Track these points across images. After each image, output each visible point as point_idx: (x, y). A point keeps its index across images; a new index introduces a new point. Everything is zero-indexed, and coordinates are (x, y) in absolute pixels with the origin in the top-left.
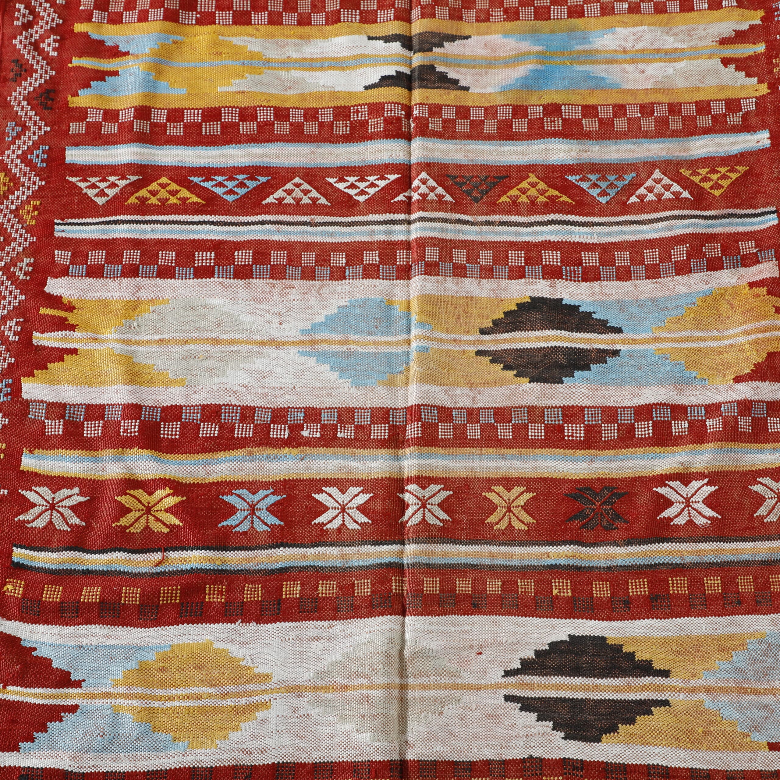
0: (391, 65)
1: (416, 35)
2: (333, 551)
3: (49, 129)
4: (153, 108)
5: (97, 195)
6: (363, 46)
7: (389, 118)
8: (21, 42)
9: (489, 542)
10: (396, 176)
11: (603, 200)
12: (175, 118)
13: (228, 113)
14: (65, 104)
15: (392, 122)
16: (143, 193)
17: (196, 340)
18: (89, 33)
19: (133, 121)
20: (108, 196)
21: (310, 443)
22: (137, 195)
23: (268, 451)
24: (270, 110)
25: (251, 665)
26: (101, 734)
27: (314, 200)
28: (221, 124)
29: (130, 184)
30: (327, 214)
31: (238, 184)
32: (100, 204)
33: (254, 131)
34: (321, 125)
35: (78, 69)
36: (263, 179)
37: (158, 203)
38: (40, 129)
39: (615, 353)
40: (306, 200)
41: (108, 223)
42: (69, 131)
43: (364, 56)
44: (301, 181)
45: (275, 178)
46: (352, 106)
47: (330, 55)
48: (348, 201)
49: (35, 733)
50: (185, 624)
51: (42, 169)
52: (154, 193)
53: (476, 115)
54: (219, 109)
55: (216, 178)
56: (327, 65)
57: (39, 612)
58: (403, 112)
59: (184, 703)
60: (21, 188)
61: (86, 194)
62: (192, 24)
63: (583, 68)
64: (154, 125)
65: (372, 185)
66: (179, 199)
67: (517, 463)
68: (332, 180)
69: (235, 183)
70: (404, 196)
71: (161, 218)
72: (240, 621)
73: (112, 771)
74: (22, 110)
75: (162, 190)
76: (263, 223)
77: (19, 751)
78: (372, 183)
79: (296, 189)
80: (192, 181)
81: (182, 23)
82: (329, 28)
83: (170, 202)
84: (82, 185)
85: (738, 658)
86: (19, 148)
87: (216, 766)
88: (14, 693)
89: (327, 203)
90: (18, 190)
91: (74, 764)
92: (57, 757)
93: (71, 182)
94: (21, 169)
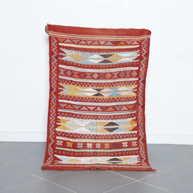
0: (95, 93)
1: (98, 89)
2: (89, 150)
3: (56, 97)
4: (68, 96)
6: (92, 90)
7: (95, 100)
9: (105, 149)
10: (95, 107)
11: (118, 110)
12: (70, 97)
14: (58, 94)
16: (67, 107)
17: (73, 125)
18: (60, 84)
19: (66, 97)
20: (64, 106)
21: (86, 138)
23: (81, 139)
24: (81, 98)
28: (76, 99)
29: (66, 105)
30: (88, 111)
31: (78, 107)
33: (79, 100)
34: (87, 100)
35: (59, 89)
39: (118, 128)
40: (85, 109)
42: (59, 97)
44: (85, 107)
45: (82, 106)
46: (90, 98)
48: (90, 110)
51: (56, 102)
53: (105, 99)
54: (75, 97)
55: (75, 106)
62: (72, 85)
63: (117, 93)
64: (68, 98)
66: (71, 108)
67: (108, 141)
68: (88, 107)
70: (96, 110)
71: (69, 110)
74: (53, 95)
75: (69, 106)
80: (73, 106)
82: (88, 87)
84: (61, 105)
85: (130, 159)
86: (53, 100)
90: (53, 105)
93: (59, 104)
94: (54, 102)
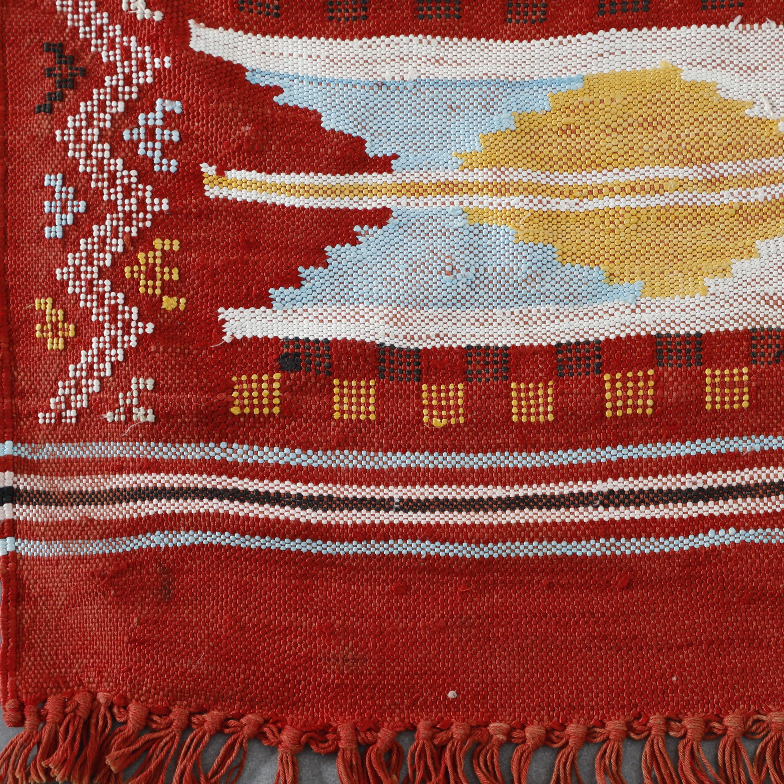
25: (772, 116)
26: (448, 268)
49: (301, 269)
50: (613, 30)
57: (277, 8)
59: (623, 202)
72: (738, 18)
73: (479, 346)
77: (270, 306)
87: (708, 333)
88: (242, 184)
91: (394, 331)
92: (357, 317)
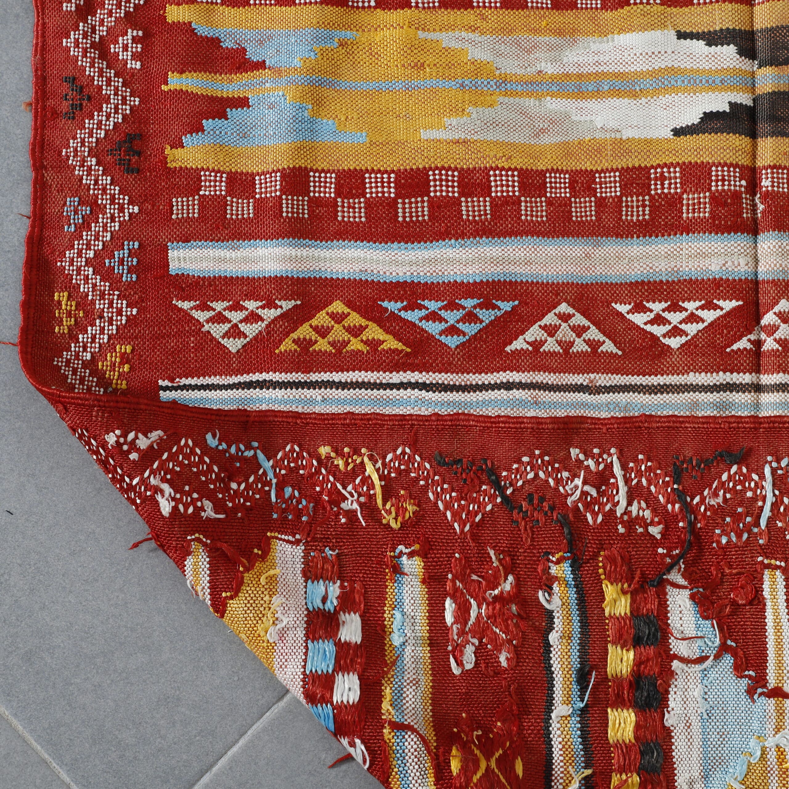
0: (720, 91)
1: (762, 31)
3: (136, 209)
4: (312, 170)
5: (226, 335)
6: (669, 52)
7: (720, 194)
8: (77, 43)
10: (734, 303)
12: (351, 190)
13: (441, 180)
14: (161, 161)
15: (726, 201)
16: (305, 331)
18: (194, 26)
19: (280, 197)
20: (246, 337)
22: (294, 335)
24: (513, 176)
27: (594, 345)
28: (428, 201)
29: (282, 316)
30: (616, 371)
31: (464, 316)
32: (234, 351)
33: (486, 214)
34: (601, 203)
35: (179, 94)
36: (506, 306)
37: (329, 348)
38: (121, 209)
40: (580, 346)
41: (249, 385)
42: (172, 214)
43: (672, 71)
44: (571, 311)
45: (526, 304)
46: (652, 167)
47: (612, 69)
48: (651, 346)
51: (130, 284)
52: (322, 332)
54: (425, 171)
55: (426, 303)
56: (606, 88)
58: (744, 183)
60: (98, 321)
61: (209, 332)
62: (370, 7)
64: (315, 203)
65: (693, 318)
66: (366, 342)
68: (623, 308)
69: (459, 314)
70: (749, 340)
71: (337, 377)
74: (89, 174)
75: (336, 326)
76: (509, 386)
78: (692, 314)
79: (564, 325)
80: (387, 309)
81: (353, 7)
82: (608, 15)
83: (350, 348)
84: (201, 316)
86: (88, 246)
89: (615, 350)
90: (93, 325)
93: (180, 310)
94: (94, 285)
